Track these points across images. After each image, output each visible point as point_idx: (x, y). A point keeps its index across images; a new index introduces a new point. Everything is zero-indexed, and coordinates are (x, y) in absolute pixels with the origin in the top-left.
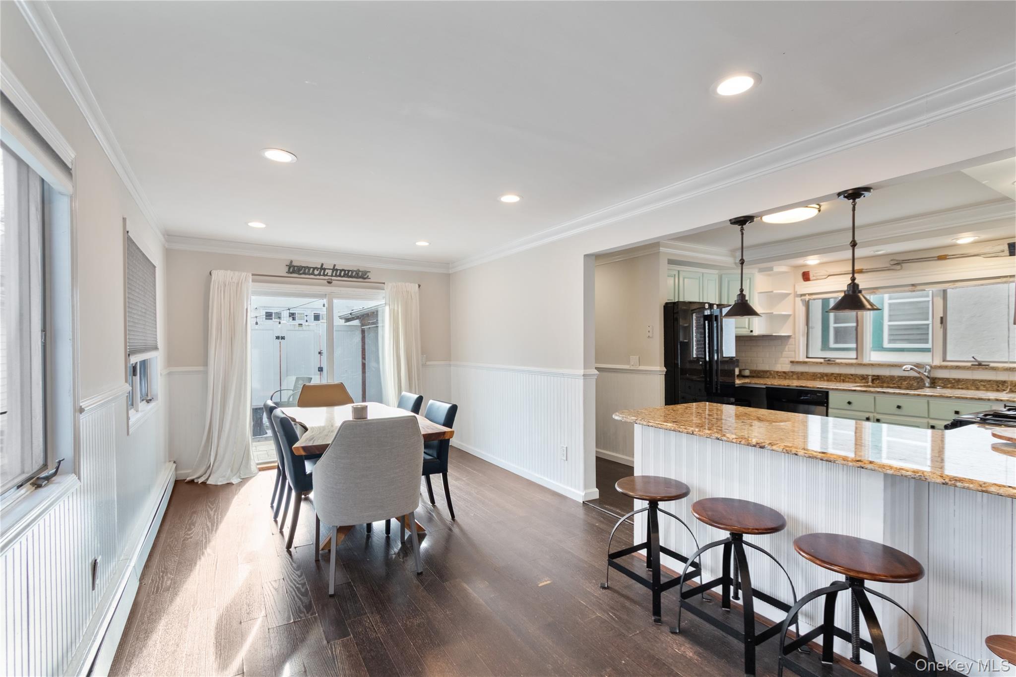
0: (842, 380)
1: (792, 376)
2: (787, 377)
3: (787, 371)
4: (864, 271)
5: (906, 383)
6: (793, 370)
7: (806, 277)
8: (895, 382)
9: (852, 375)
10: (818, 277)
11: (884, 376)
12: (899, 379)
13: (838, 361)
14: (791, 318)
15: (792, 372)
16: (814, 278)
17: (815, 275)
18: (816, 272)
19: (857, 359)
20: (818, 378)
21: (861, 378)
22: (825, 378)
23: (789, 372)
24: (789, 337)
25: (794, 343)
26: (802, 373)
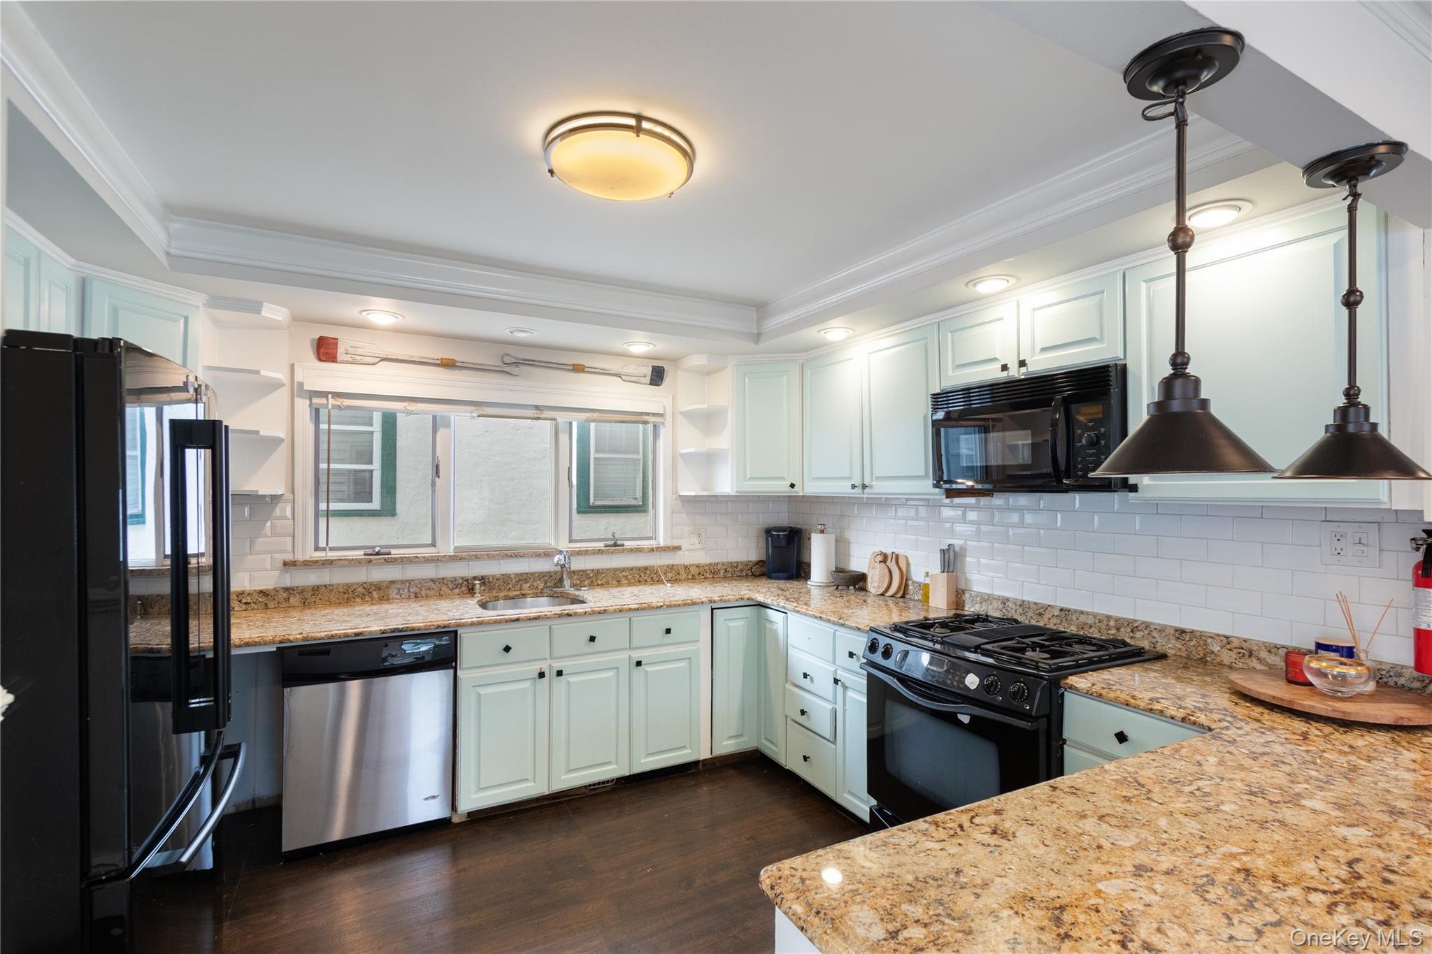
0: (412, 595)
1: (287, 600)
2: (271, 605)
3: (271, 587)
4: (457, 364)
5: (528, 585)
6: (288, 584)
7: (325, 350)
8: (511, 586)
9: (433, 580)
10: (356, 357)
11: (493, 577)
12: (517, 579)
13: (395, 553)
14: (283, 449)
15: (286, 589)
16: (348, 358)
17: (351, 350)
18: (355, 344)
19: (433, 545)
20: (358, 596)
21: (451, 586)
22: (375, 594)
23: (276, 590)
24: (275, 498)
25: (289, 513)
26: (316, 589)
